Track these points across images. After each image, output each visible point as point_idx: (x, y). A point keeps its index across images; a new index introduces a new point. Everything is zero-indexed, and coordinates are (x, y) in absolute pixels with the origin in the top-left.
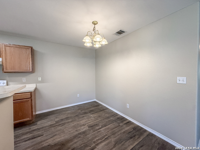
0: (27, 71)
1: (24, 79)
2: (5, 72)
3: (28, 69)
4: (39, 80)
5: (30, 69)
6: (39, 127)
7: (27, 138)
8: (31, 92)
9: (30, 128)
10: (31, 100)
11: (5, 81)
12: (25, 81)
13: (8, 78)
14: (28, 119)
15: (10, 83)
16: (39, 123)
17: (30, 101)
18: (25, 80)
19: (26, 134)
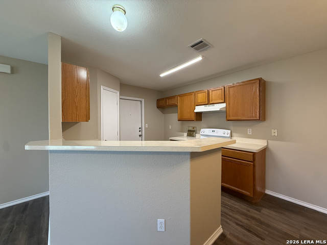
0: (252, 119)
1: (249, 130)
2: (228, 120)
3: (254, 115)
4: (273, 134)
5: (256, 115)
6: (262, 219)
7: (240, 221)
8: (254, 153)
9: (249, 209)
10: (254, 166)
11: (229, 131)
12: (251, 134)
13: (232, 128)
14: (248, 193)
15: (234, 134)
16: (265, 211)
17: (252, 166)
18: (251, 131)
19: (241, 214)
